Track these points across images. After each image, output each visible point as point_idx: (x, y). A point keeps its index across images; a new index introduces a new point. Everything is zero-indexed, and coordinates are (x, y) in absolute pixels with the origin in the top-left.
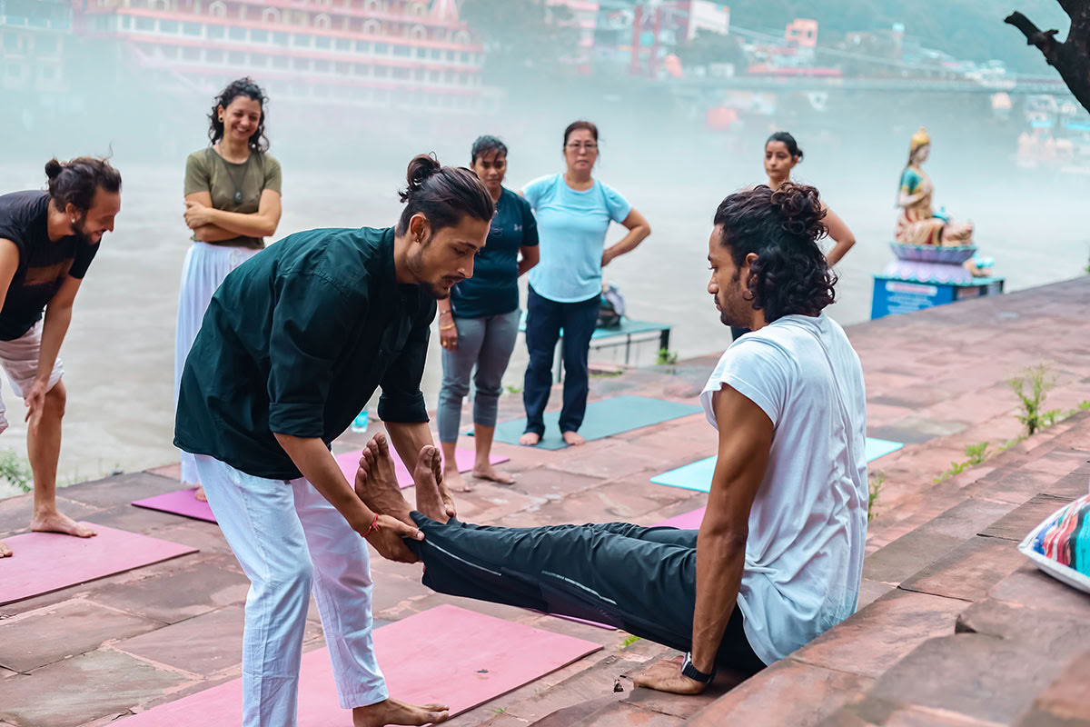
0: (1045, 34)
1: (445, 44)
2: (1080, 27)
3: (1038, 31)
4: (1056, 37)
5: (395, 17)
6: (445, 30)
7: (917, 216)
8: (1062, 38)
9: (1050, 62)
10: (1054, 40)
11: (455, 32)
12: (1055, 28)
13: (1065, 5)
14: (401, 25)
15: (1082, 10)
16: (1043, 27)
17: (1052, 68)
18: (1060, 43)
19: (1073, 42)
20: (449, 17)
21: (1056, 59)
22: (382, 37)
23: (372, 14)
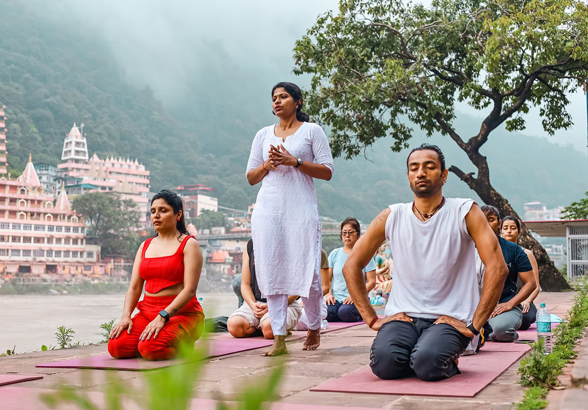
0: (468, 175)
1: (64, 223)
2: (483, 171)
3: (464, 174)
4: (473, 176)
5: (35, 210)
6: (64, 215)
7: (384, 278)
8: (475, 176)
9: (471, 188)
10: (472, 177)
11: (69, 217)
12: (473, 172)
13: (474, 161)
14: (39, 214)
15: (483, 163)
16: (466, 172)
17: (473, 190)
18: (475, 179)
19: (481, 178)
20: (66, 207)
21: (474, 186)
22: (28, 220)
23: (21, 208)
